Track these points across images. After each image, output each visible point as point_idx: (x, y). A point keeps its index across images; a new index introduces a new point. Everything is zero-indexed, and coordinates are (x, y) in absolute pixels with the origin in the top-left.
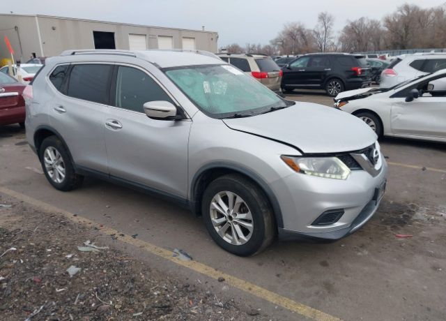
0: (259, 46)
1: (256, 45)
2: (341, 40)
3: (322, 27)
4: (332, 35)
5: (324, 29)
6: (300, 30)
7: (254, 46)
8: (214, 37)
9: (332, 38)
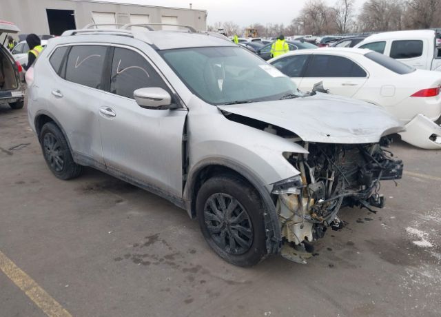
0: (282, 26)
1: (279, 25)
2: (362, 18)
3: (343, 4)
4: (353, 14)
5: (344, 6)
6: (320, 8)
7: (276, 26)
8: (202, 16)
9: (352, 16)
